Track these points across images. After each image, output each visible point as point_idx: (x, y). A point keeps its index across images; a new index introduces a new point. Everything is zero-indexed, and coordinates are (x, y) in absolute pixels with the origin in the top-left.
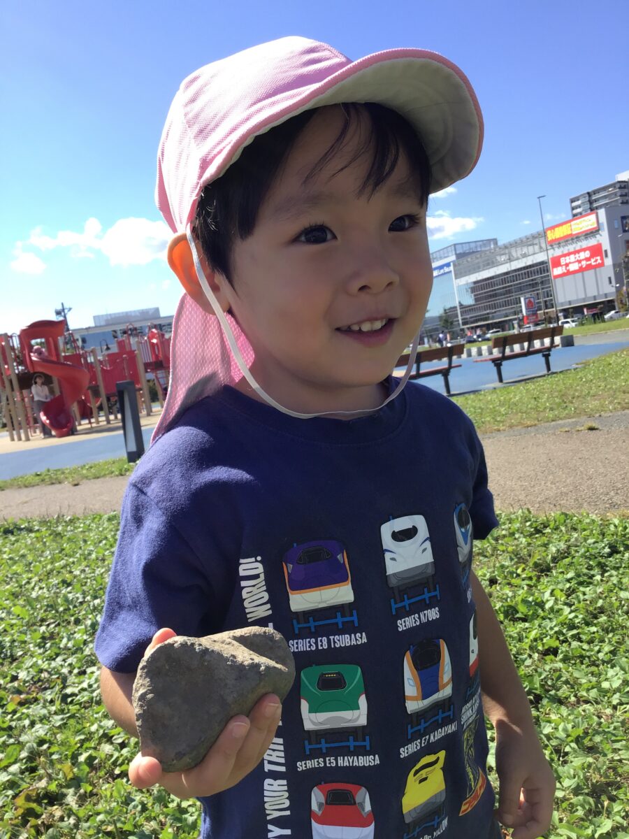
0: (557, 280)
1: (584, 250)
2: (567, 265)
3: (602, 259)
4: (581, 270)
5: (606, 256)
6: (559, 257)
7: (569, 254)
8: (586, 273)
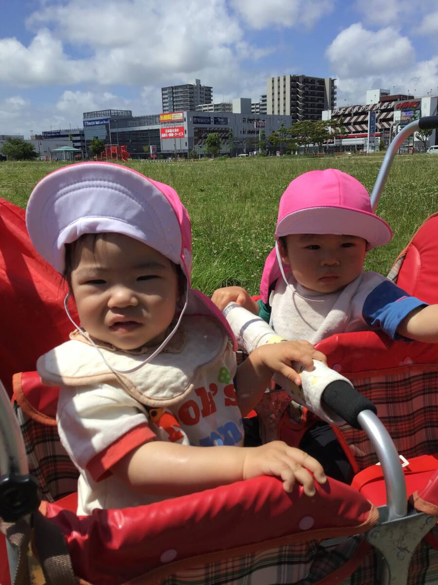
0: (163, 139)
1: (177, 128)
2: (168, 133)
3: (183, 134)
4: (174, 137)
5: (186, 133)
6: (165, 129)
7: (169, 129)
8: (177, 139)
